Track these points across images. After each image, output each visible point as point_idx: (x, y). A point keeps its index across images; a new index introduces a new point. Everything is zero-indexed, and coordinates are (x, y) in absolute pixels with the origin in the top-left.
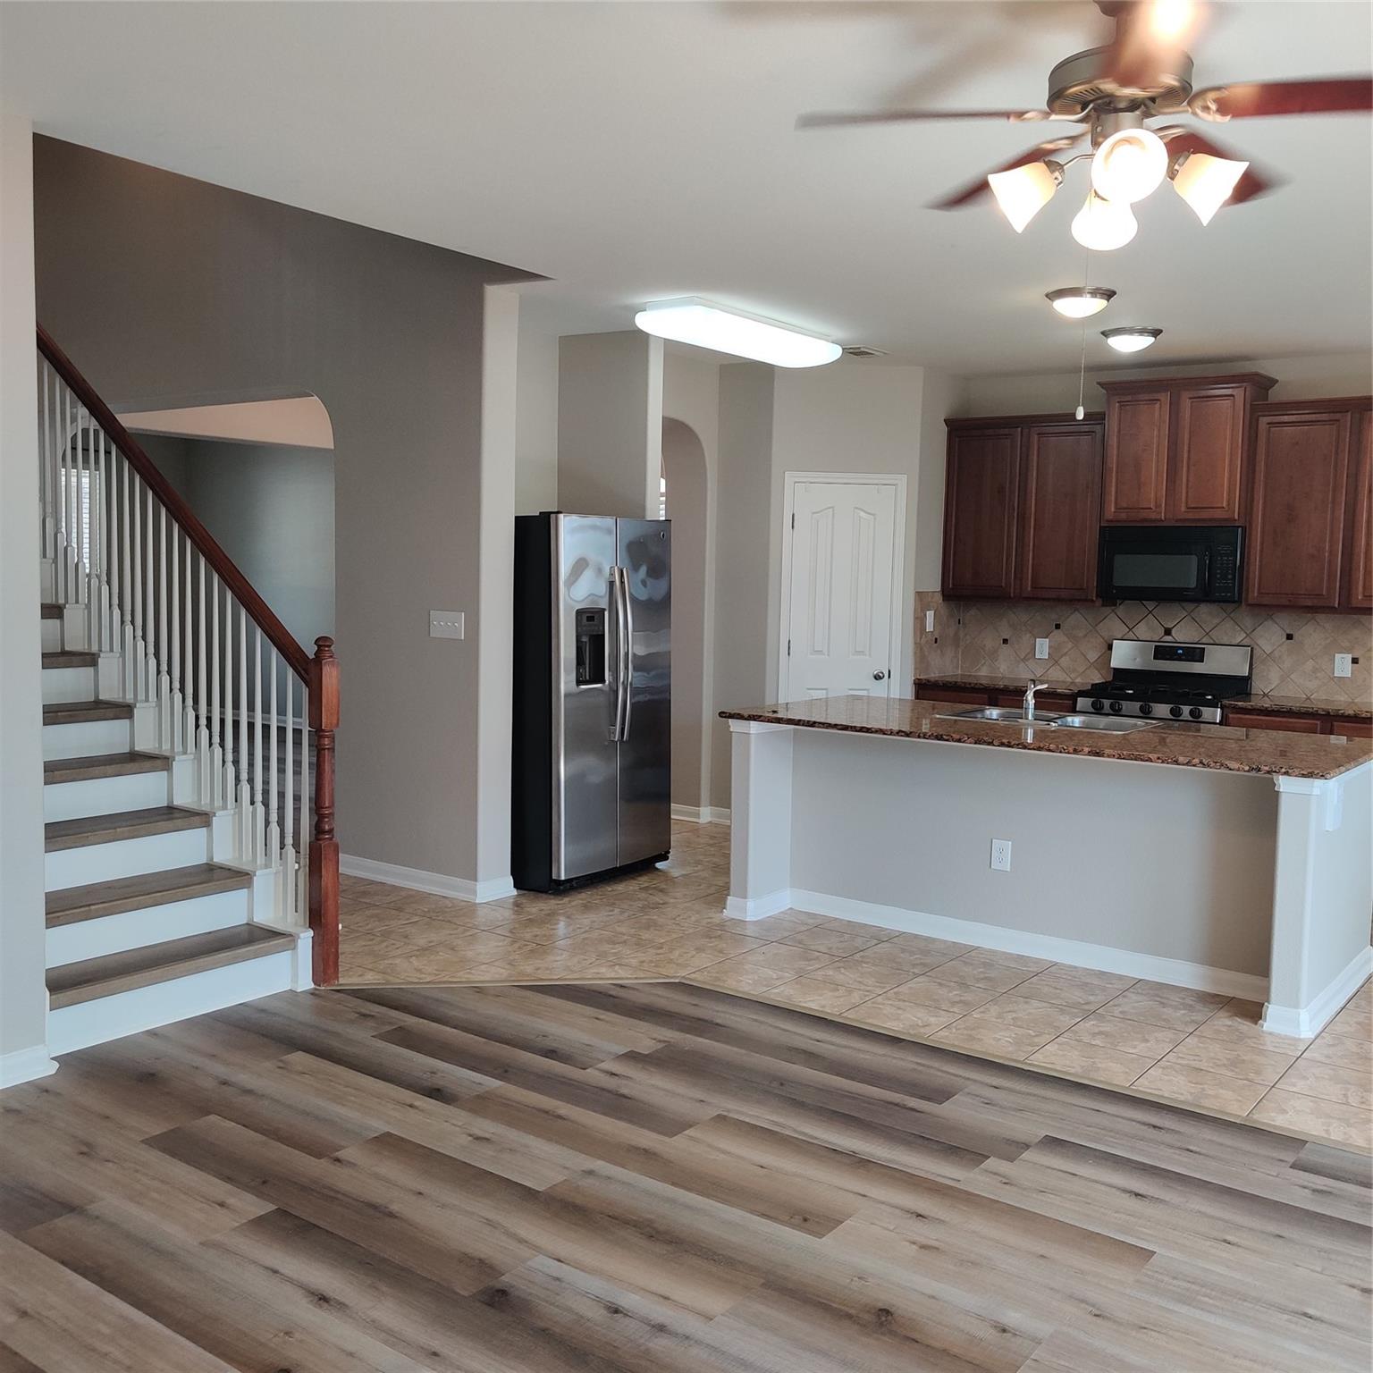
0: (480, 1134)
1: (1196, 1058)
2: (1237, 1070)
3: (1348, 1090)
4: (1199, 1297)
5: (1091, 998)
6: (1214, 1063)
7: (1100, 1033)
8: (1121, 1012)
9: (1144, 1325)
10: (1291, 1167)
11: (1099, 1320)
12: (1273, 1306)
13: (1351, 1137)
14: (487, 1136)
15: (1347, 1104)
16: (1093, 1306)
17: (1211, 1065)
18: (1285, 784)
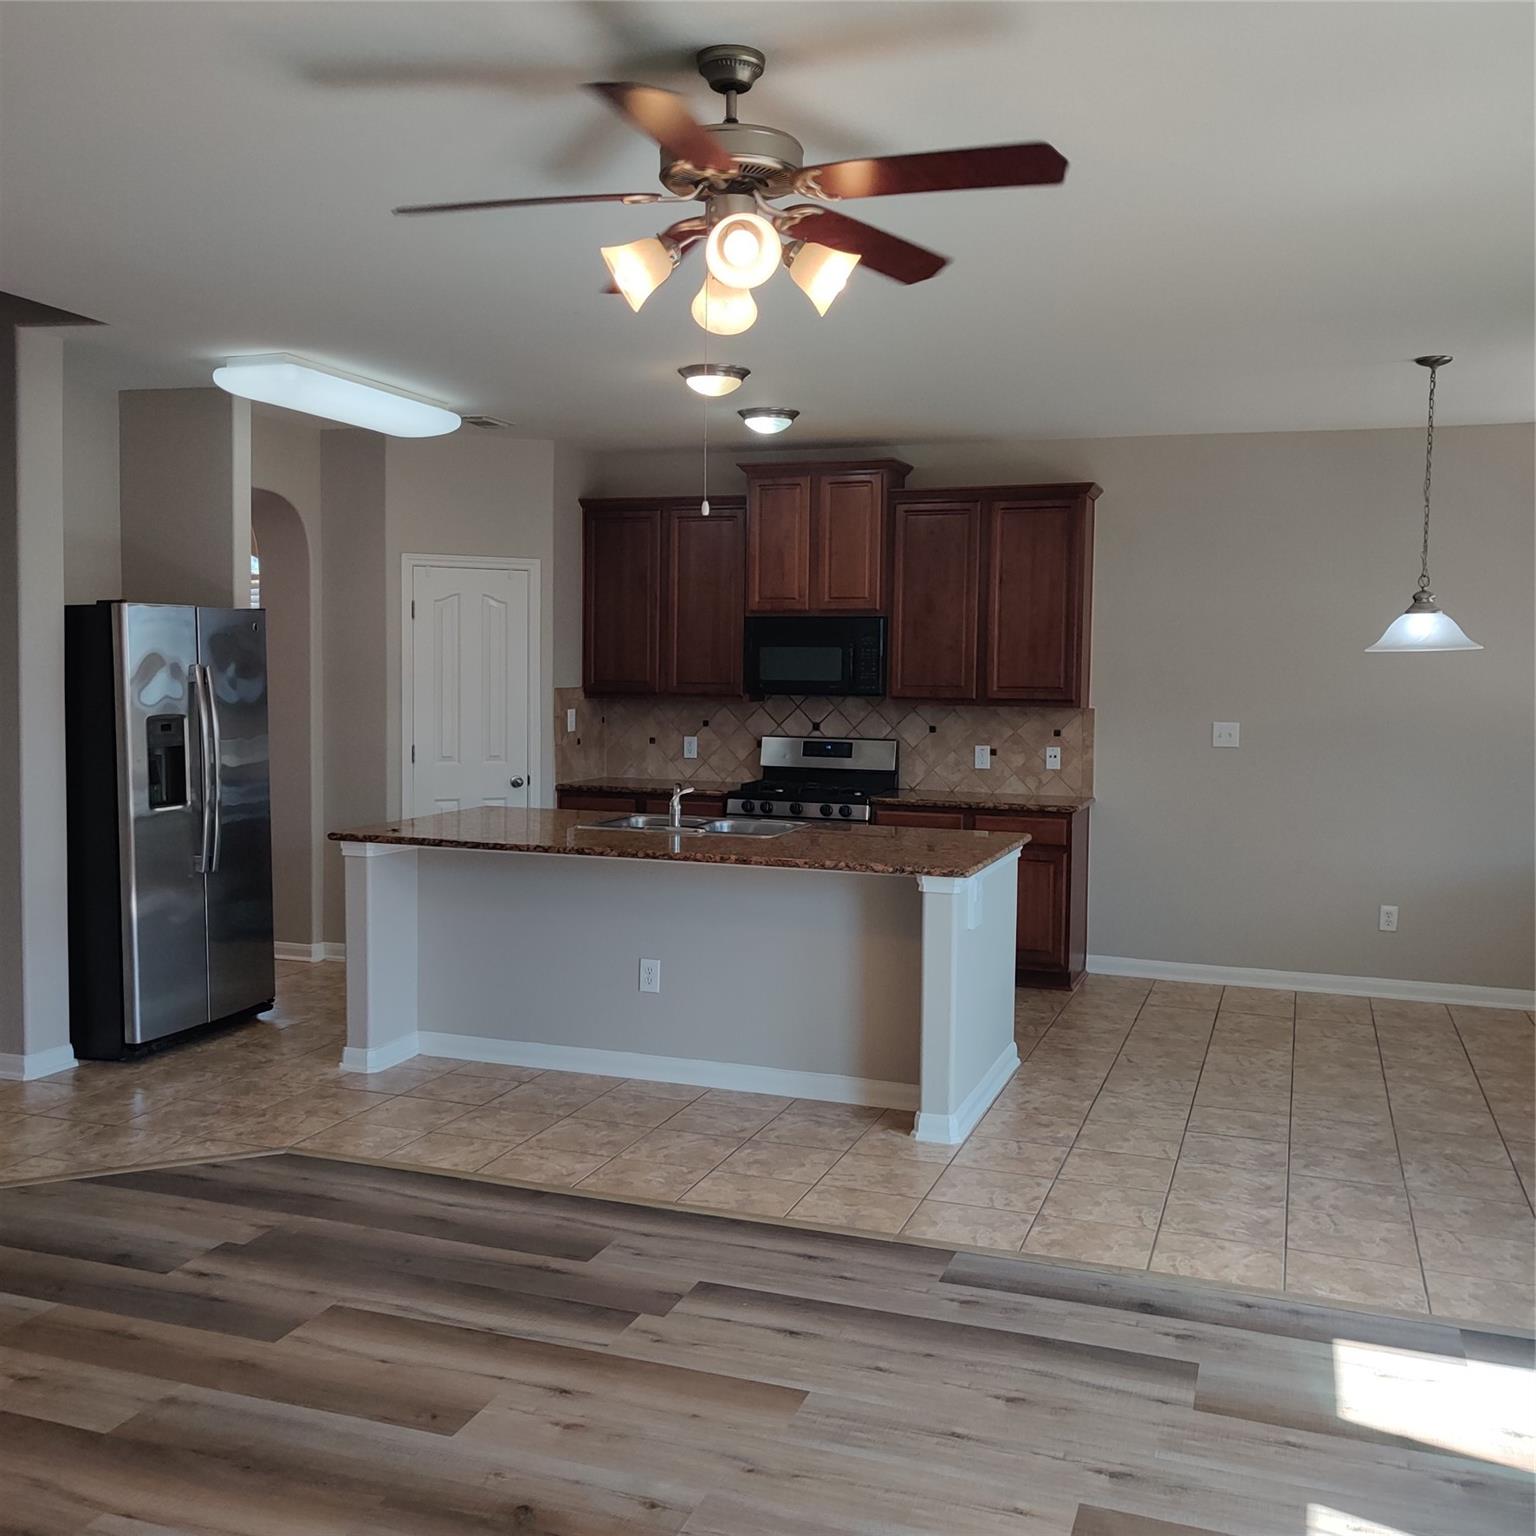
0: (25, 1372)
1: (852, 1178)
2: (890, 1186)
3: (993, 1193)
4: (852, 1433)
5: (747, 1125)
6: (869, 1181)
7: (756, 1162)
8: (777, 1137)
9: (797, 1472)
10: (940, 1281)
11: (752, 1476)
12: (922, 1430)
13: (996, 1241)
14: (35, 1374)
15: (993, 1207)
16: (746, 1462)
17: (866, 1183)
18: (929, 884)
